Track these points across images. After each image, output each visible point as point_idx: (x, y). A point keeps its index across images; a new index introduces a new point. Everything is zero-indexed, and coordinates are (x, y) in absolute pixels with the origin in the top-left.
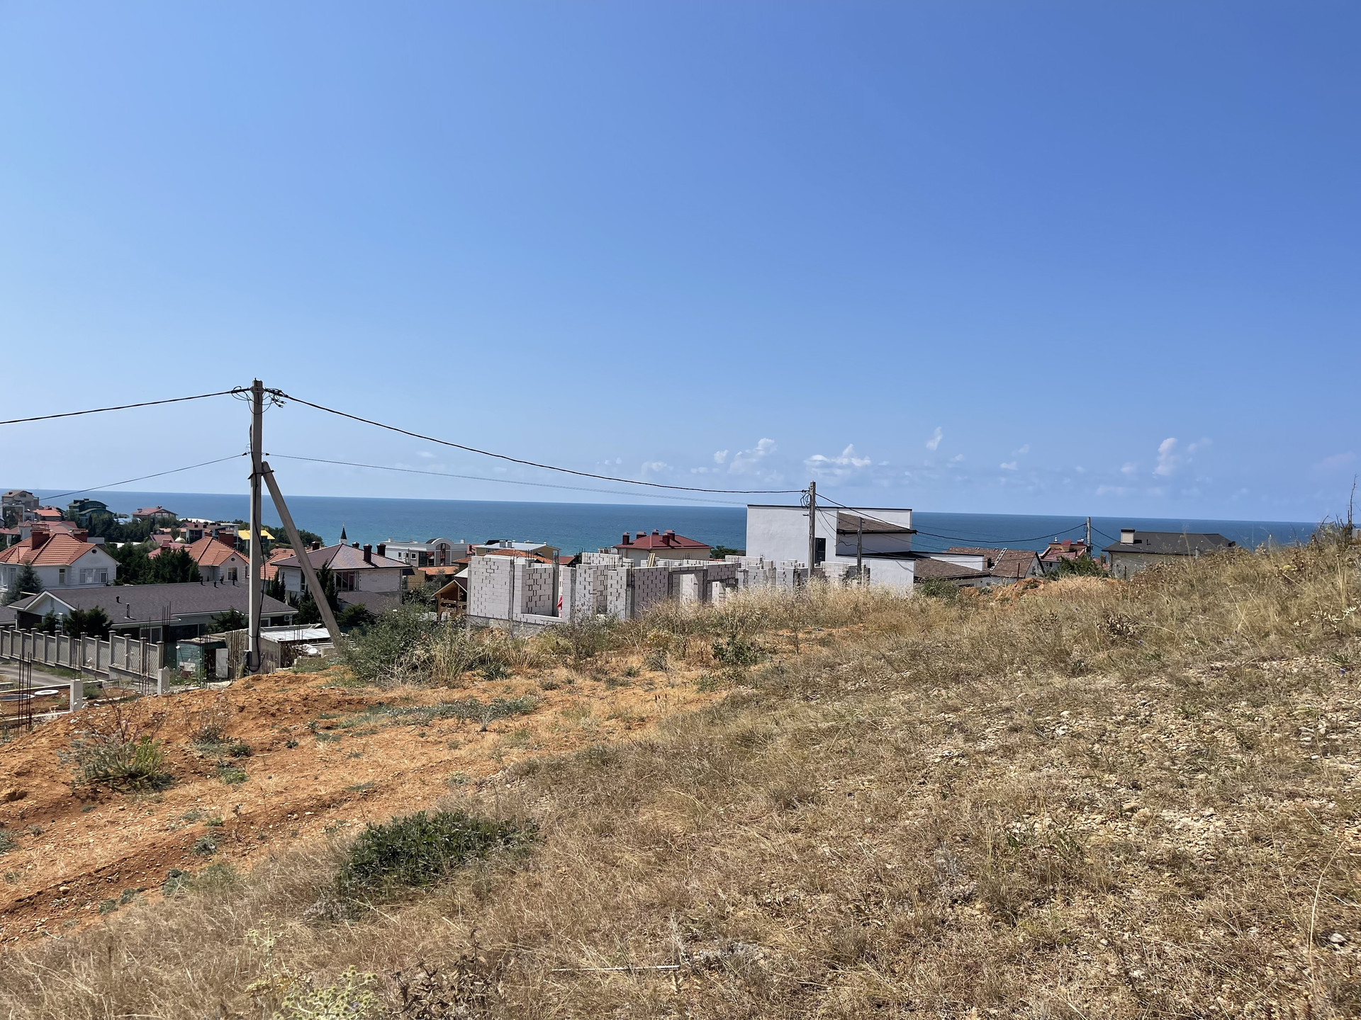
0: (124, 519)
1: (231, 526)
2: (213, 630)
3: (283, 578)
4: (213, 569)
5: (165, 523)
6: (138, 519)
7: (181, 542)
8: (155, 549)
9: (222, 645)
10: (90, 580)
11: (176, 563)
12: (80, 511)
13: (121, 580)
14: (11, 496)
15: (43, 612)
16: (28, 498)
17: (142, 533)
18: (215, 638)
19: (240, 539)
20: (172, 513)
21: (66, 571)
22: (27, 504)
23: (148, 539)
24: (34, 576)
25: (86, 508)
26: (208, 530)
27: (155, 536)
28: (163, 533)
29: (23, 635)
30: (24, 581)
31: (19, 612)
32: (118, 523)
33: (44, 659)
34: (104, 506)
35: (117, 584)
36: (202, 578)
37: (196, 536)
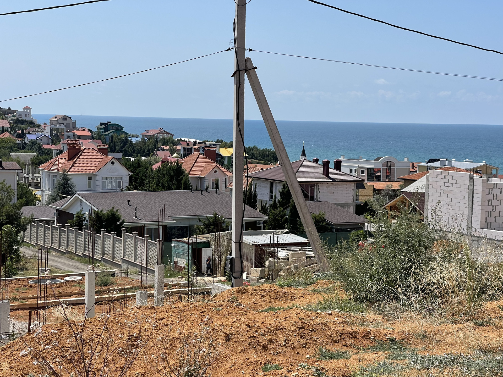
0: (135, 138)
1: (214, 145)
2: (200, 231)
3: (256, 188)
4: (201, 179)
5: (165, 142)
6: (146, 138)
7: (176, 157)
8: (157, 162)
9: (207, 245)
10: (110, 186)
11: (172, 174)
12: (105, 132)
13: (132, 187)
14: (57, 119)
15: (74, 211)
16: (68, 121)
17: (149, 150)
18: (201, 238)
19: (220, 155)
20: (171, 134)
21: (93, 178)
22: (68, 126)
23: (153, 155)
24: (70, 182)
25: (109, 130)
26: (196, 147)
27: (158, 152)
28: (164, 150)
29: (60, 229)
30: (62, 185)
31: (57, 210)
32: (131, 141)
33: (74, 250)
34: (122, 128)
35: (129, 190)
36: (192, 186)
37: (188, 152)
